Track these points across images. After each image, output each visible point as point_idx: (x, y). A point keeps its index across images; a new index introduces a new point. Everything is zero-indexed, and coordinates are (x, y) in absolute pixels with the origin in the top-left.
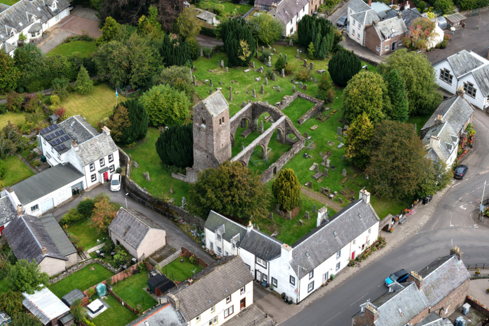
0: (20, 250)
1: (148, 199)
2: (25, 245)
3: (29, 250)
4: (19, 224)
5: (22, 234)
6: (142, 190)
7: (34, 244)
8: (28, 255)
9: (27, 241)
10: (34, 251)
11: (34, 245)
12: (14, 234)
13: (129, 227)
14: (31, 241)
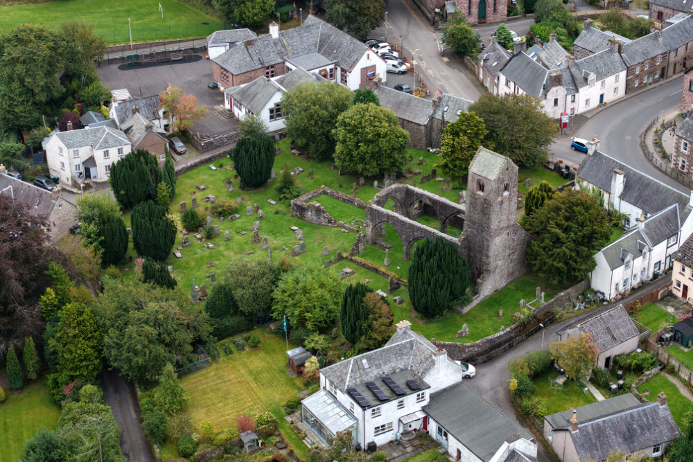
0: (633, 442)
1: (512, 335)
2: (629, 431)
3: (642, 428)
4: (588, 434)
5: (609, 431)
6: (502, 333)
7: (636, 416)
8: (649, 429)
9: (624, 427)
10: (648, 419)
11: (639, 416)
12: (602, 445)
13: (608, 329)
14: (629, 420)
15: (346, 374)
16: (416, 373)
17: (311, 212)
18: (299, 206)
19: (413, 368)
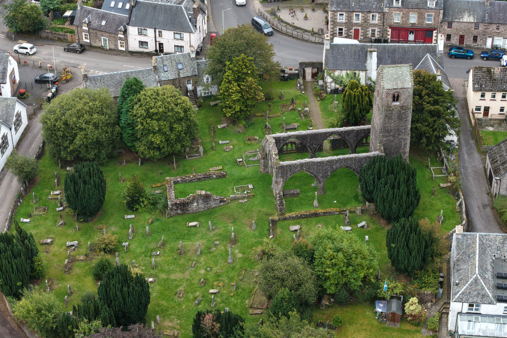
15: (483, 289)
16: (503, 258)
17: (197, 202)
18: (180, 204)
19: (496, 256)
